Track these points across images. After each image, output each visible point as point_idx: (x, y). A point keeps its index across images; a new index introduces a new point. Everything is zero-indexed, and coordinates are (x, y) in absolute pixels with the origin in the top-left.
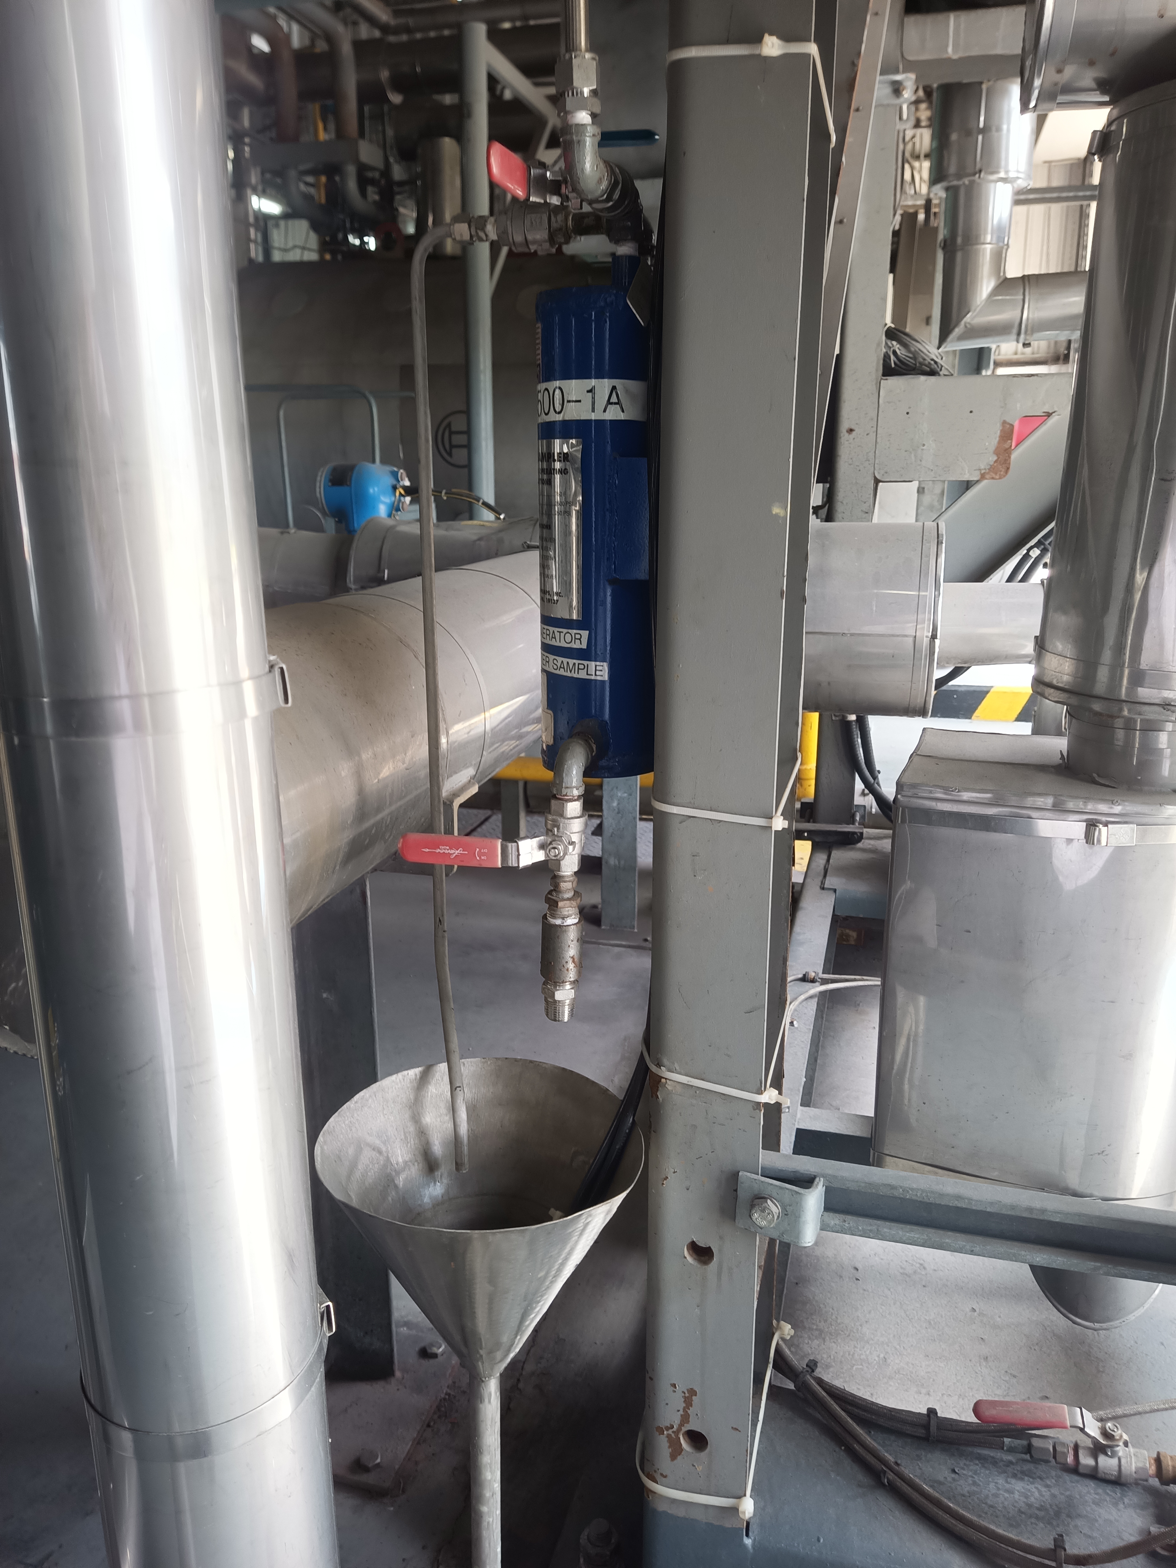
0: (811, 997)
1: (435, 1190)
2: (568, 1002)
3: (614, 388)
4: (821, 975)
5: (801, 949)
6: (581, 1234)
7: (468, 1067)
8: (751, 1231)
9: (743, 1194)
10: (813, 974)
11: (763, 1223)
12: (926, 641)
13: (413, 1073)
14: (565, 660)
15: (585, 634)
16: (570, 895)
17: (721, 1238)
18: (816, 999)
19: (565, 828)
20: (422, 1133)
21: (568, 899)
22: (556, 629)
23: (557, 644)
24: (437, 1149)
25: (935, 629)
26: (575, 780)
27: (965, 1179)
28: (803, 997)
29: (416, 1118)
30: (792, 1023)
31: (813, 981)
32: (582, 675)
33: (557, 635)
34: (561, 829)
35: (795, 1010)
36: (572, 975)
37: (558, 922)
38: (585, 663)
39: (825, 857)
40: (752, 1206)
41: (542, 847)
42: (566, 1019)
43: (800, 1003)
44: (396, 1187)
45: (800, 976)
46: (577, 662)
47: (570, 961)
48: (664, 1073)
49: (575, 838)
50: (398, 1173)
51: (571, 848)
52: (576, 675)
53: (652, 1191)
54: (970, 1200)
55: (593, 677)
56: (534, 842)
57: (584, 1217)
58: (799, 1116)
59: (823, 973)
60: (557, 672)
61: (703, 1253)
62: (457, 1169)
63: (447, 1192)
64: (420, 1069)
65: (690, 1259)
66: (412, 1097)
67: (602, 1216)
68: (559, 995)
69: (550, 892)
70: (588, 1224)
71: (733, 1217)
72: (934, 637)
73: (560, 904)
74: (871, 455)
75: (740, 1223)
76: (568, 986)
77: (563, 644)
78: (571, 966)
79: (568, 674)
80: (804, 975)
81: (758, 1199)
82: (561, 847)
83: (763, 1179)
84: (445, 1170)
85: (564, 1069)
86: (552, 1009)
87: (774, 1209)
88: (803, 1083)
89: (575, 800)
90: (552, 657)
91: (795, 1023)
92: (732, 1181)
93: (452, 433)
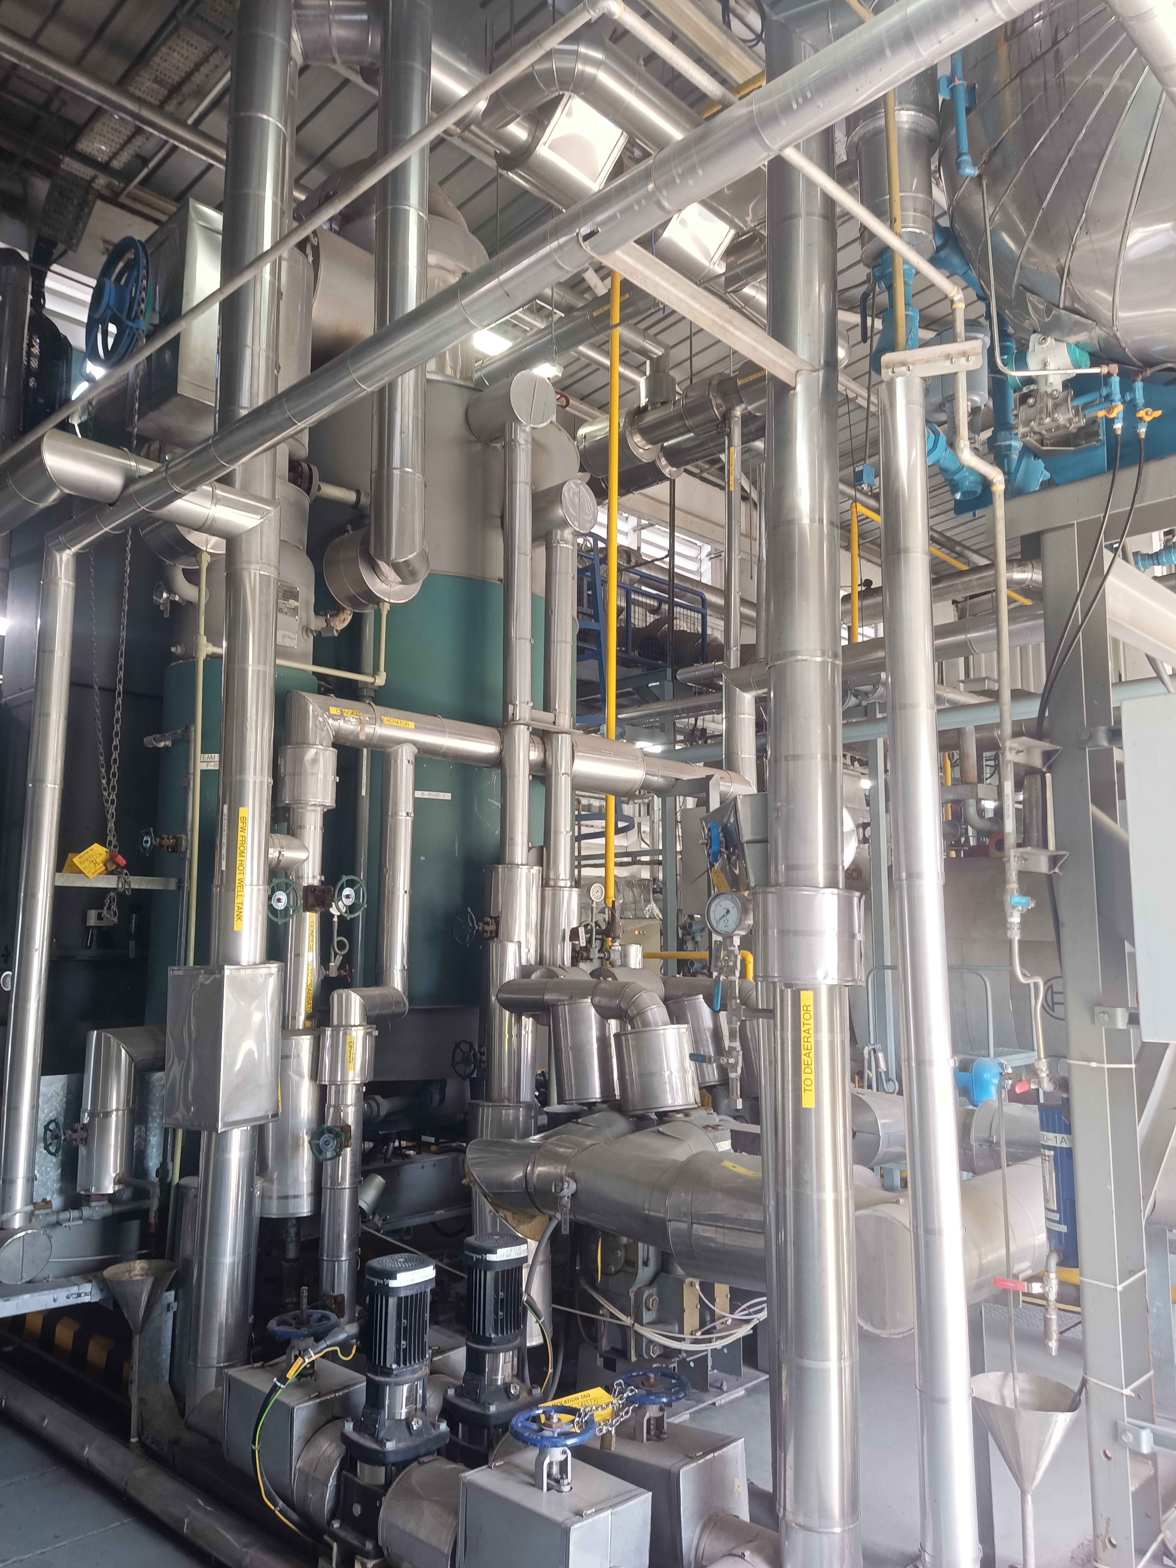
2: (1054, 1346)
3: (1063, 1137)
7: (1021, 1376)
8: (1124, 1446)
9: (1119, 1430)
11: (1127, 1442)
13: (1000, 1373)
14: (1053, 1223)
15: (1059, 1215)
16: (1053, 1307)
17: (1114, 1450)
21: (1052, 1309)
26: (1053, 1266)
29: (1001, 1391)
32: (1058, 1229)
33: (1049, 1214)
34: (1048, 1282)
36: (1055, 1337)
37: (1049, 1316)
38: (1059, 1225)
40: (1122, 1434)
41: (1041, 1287)
46: (1056, 1224)
47: (1054, 1331)
48: (1088, 1378)
49: (1053, 1286)
51: (1052, 1290)
52: (1056, 1229)
55: (1061, 1230)
56: (1038, 1285)
60: (1050, 1227)
61: (1109, 1458)
65: (1103, 1458)
66: (999, 1383)
68: (1050, 1344)
71: (1117, 1441)
73: (1049, 1310)
75: (1120, 1442)
76: (1054, 1342)
77: (1051, 1218)
78: (1054, 1333)
79: (1053, 1228)
81: (1124, 1431)
82: (1048, 1289)
83: (1127, 1424)
85: (1058, 1382)
87: (1130, 1436)
89: (1053, 1273)
90: (1048, 1222)
92: (1116, 1425)
93: (1053, 993)
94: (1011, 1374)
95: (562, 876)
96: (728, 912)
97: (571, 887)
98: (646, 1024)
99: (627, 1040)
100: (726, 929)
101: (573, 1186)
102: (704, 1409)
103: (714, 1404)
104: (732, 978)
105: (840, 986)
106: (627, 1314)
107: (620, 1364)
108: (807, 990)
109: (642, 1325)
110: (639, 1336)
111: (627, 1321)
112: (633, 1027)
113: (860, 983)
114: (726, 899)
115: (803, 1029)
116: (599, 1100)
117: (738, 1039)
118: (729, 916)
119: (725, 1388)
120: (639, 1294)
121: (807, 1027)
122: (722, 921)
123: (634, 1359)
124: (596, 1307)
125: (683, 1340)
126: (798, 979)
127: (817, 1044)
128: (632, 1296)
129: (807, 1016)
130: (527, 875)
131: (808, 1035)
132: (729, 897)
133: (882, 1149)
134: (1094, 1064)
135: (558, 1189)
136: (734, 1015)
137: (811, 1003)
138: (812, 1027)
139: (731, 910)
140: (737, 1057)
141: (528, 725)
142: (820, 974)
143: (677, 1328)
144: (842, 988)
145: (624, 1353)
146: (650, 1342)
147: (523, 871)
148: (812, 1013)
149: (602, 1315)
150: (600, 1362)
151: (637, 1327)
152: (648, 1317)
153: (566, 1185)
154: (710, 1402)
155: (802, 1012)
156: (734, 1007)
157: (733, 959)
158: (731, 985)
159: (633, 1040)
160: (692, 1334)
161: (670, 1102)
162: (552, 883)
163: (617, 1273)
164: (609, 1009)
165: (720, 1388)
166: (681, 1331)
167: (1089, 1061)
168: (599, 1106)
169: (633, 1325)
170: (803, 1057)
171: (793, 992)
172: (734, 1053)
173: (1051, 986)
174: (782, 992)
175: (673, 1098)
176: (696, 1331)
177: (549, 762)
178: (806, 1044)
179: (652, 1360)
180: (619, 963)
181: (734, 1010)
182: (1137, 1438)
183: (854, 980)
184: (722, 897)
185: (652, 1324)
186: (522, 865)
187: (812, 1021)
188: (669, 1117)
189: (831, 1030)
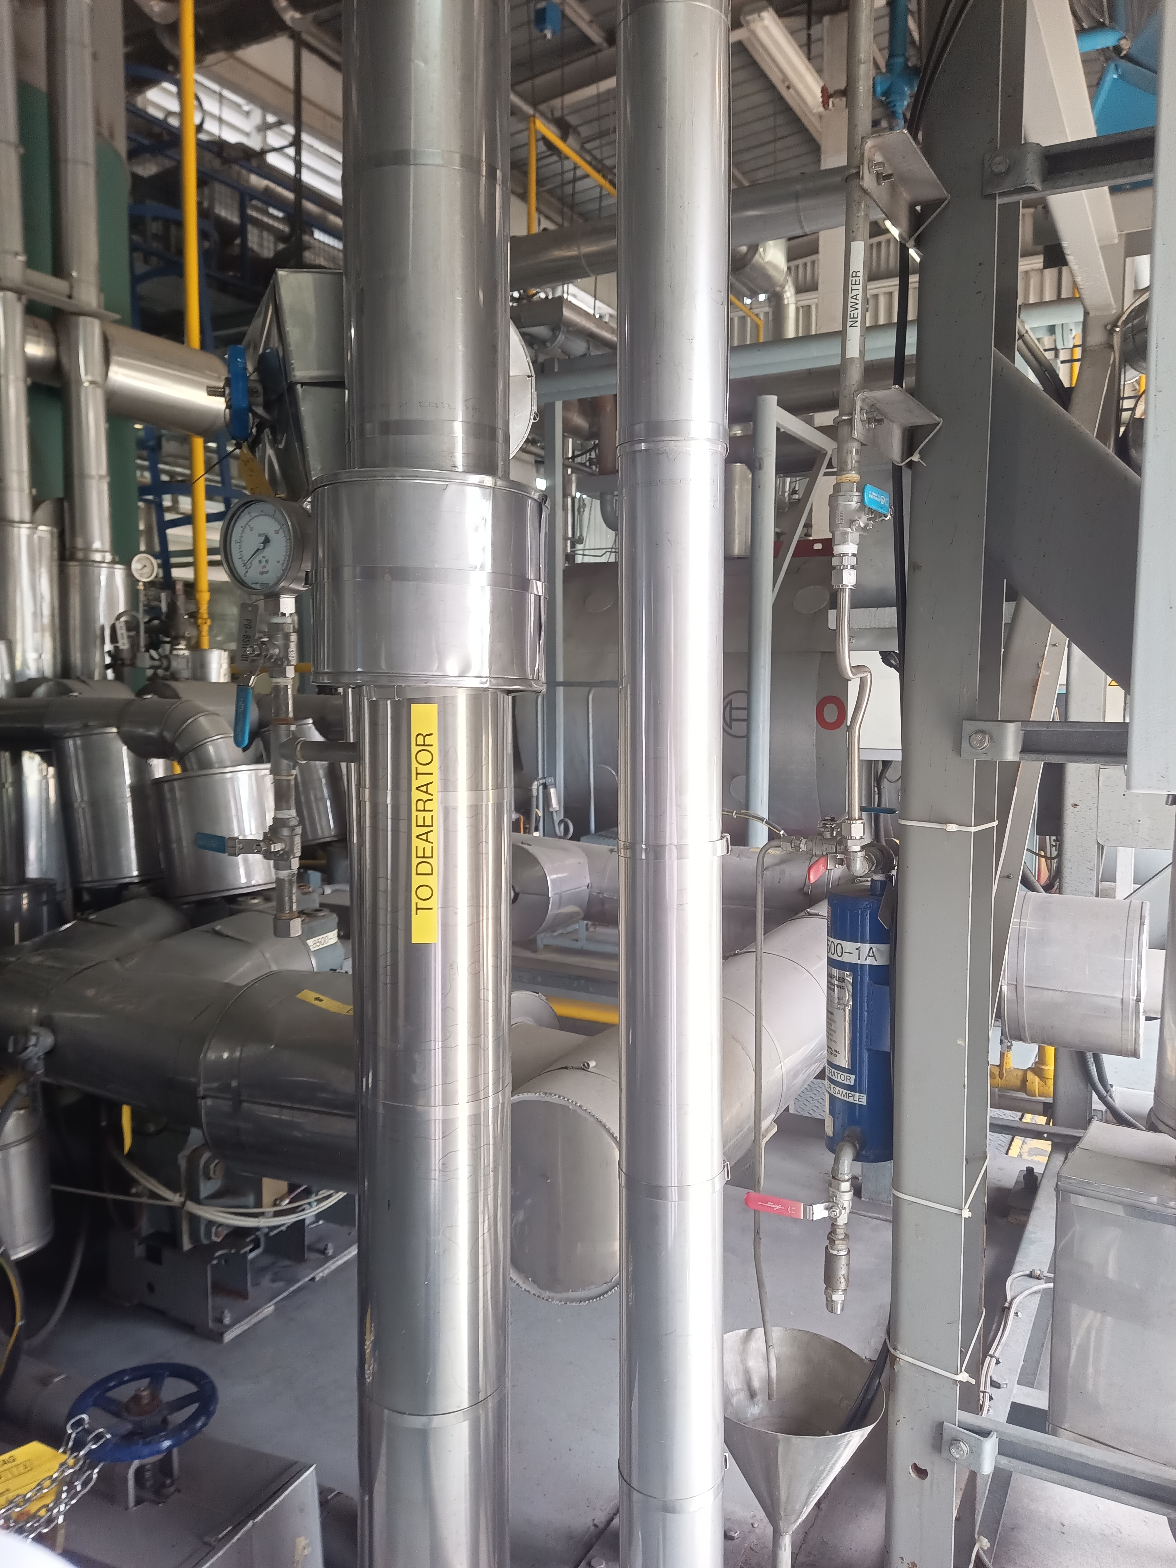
0: (1036, 1292)
1: (755, 1410)
2: (840, 1302)
3: (871, 948)
4: (1046, 1274)
5: (1032, 1247)
6: (846, 1447)
7: (776, 1333)
8: (951, 1461)
9: (946, 1437)
10: (1039, 1272)
11: (957, 1456)
12: (1132, 1003)
13: (742, 1332)
14: (841, 1090)
15: (853, 1077)
16: (842, 1237)
17: (932, 1463)
18: (1040, 1295)
19: (840, 1197)
20: (747, 1373)
21: (841, 1240)
22: (836, 1071)
23: (836, 1079)
24: (756, 1384)
25: (1139, 995)
26: (846, 1169)
27: (1111, 1451)
28: (1027, 1292)
29: (744, 1362)
30: (1016, 1314)
31: (1038, 1278)
32: (851, 1100)
33: (836, 1074)
34: (838, 1198)
35: (1020, 1302)
36: (843, 1286)
37: (835, 1252)
38: (853, 1093)
39: (1062, 1158)
40: (951, 1445)
41: (827, 1208)
42: (839, 1313)
43: (1026, 1297)
44: (732, 1404)
45: (1028, 1272)
46: (848, 1092)
47: (842, 1277)
48: (898, 1354)
49: (846, 1204)
50: (733, 1396)
51: (843, 1211)
52: (847, 1099)
53: (890, 1428)
54: (1088, 1457)
55: (857, 1102)
56: (822, 1206)
57: (848, 1436)
58: (1015, 1391)
59: (1048, 1272)
60: (835, 1095)
61: (922, 1473)
62: (769, 1399)
63: (761, 1412)
64: (746, 1330)
65: (912, 1474)
66: (741, 1348)
67: (859, 1437)
68: (835, 1297)
69: (830, 1233)
70: (850, 1441)
71: (940, 1451)
72: (1138, 1000)
73: (837, 1242)
74: (1094, 825)
75: (945, 1454)
76: (841, 1293)
77: (839, 1080)
78: (843, 1280)
79: (842, 1098)
80: (1031, 1272)
81: (955, 1440)
82: (838, 1211)
83: (959, 1428)
84: (761, 1397)
85: (836, 1342)
86: (830, 1305)
87: (964, 1448)
88: (1021, 1366)
89: (846, 1181)
90: (833, 1086)
91: (1019, 1314)
92: (939, 1427)
93: (731, 709)
94: (761, 1331)
95: (97, 545)
96: (267, 541)
97: (113, 562)
98: (205, 764)
99: (172, 790)
100: (265, 579)
101: (47, 1040)
102: (300, 1289)
103: (313, 1279)
104: (281, 681)
105: (496, 692)
106: (175, 1189)
107: (167, 1254)
108: (427, 701)
109: (198, 1202)
110: (194, 1220)
111: (175, 1199)
112: (184, 769)
113: (536, 687)
114: (263, 514)
115: (415, 784)
116: (136, 880)
117: (293, 802)
118: (268, 552)
119: (330, 1252)
120: (193, 1160)
121: (423, 780)
122: (255, 562)
123: (187, 1245)
124: (126, 1183)
125: (262, 1214)
126: (405, 677)
127: (448, 812)
128: (183, 1163)
129: (424, 757)
130: (30, 538)
131: (426, 797)
132: (268, 508)
133: (552, 910)
134: (952, 828)
135: (20, 1047)
136: (285, 757)
137: (434, 730)
138: (435, 778)
139: (272, 536)
140: (292, 837)
141: (19, 292)
142: (452, 667)
143: (251, 1199)
144: (501, 695)
145: (174, 1240)
146: (210, 1223)
147: (23, 531)
148: (435, 750)
149: (136, 1195)
150: (139, 1250)
151: (192, 1207)
152: (206, 1189)
153: (33, 1040)
154: (307, 1279)
155: (414, 749)
156: (284, 739)
157: (279, 642)
158: (277, 696)
159: (181, 789)
160: (275, 1205)
161: (243, 880)
162: (80, 555)
163: (159, 1132)
164: (148, 740)
165: (323, 1252)
166: (259, 1204)
167: (946, 822)
168: (135, 890)
169: (184, 1203)
170: (415, 842)
171: (396, 706)
172: (285, 832)
173: (730, 702)
174: (374, 705)
175: (248, 875)
176: (282, 1199)
177: (65, 360)
178: (421, 815)
179: (216, 1246)
180: (186, 674)
181: (283, 745)
182: (976, 1453)
183: (524, 680)
184: (255, 509)
185: (216, 1196)
186: (22, 522)
187: (434, 767)
188: (239, 903)
189: (476, 786)
